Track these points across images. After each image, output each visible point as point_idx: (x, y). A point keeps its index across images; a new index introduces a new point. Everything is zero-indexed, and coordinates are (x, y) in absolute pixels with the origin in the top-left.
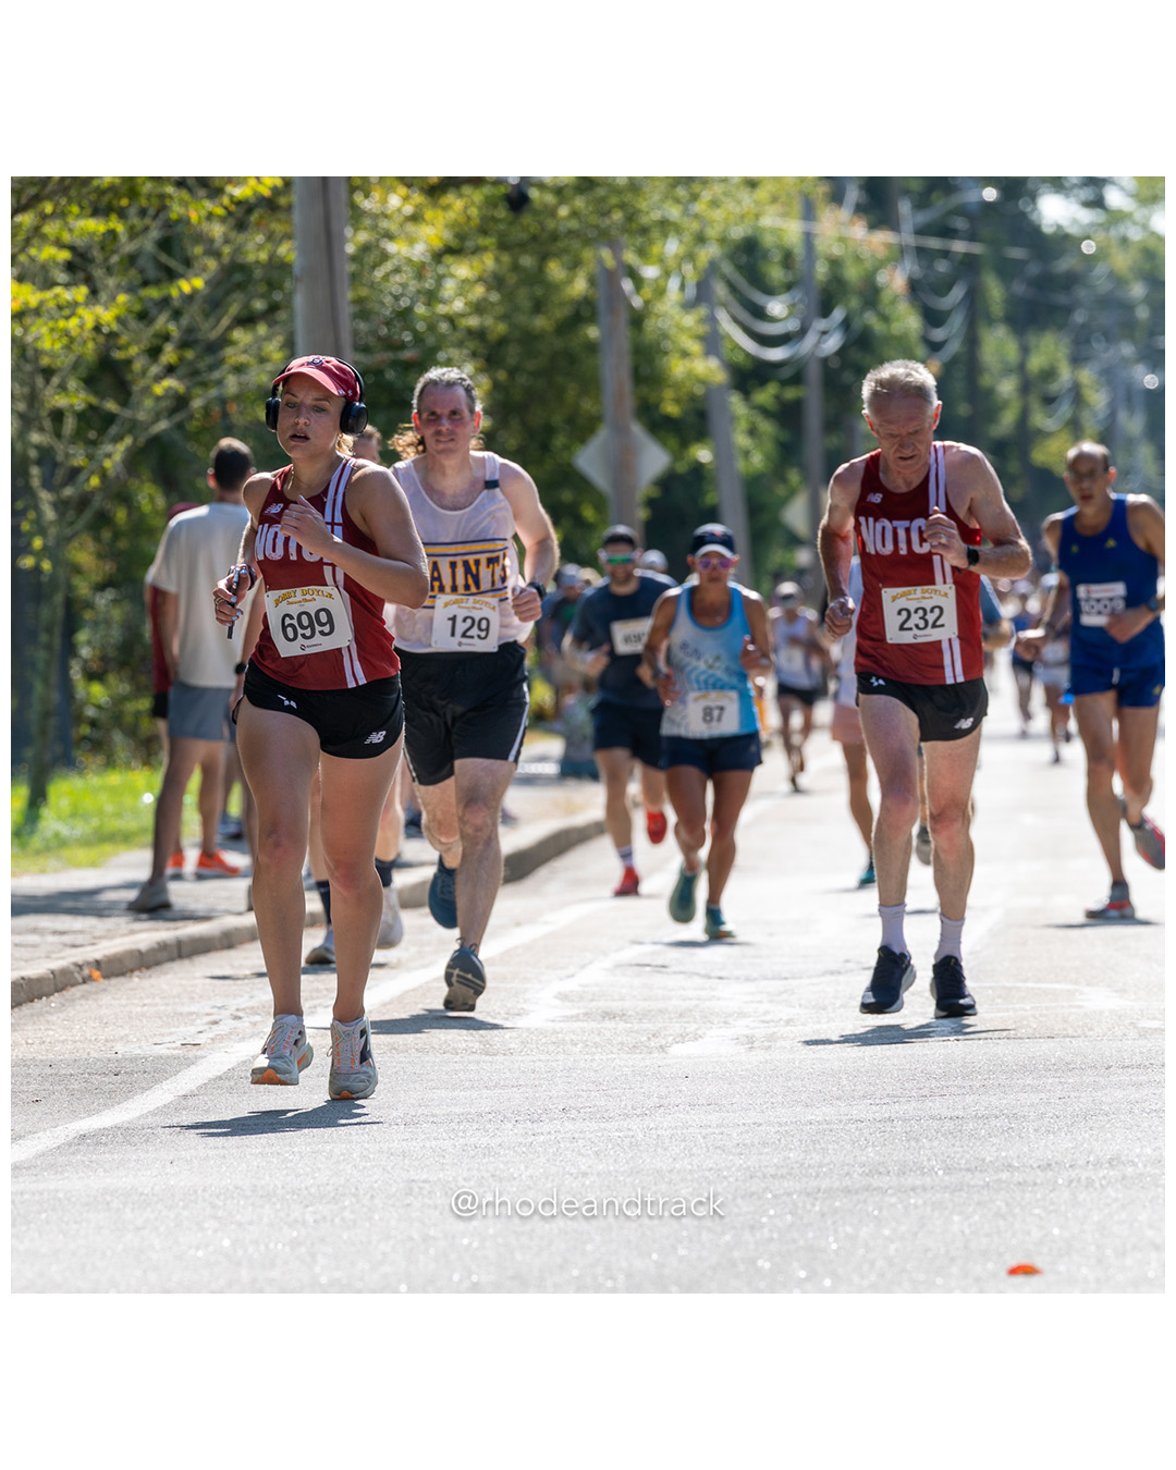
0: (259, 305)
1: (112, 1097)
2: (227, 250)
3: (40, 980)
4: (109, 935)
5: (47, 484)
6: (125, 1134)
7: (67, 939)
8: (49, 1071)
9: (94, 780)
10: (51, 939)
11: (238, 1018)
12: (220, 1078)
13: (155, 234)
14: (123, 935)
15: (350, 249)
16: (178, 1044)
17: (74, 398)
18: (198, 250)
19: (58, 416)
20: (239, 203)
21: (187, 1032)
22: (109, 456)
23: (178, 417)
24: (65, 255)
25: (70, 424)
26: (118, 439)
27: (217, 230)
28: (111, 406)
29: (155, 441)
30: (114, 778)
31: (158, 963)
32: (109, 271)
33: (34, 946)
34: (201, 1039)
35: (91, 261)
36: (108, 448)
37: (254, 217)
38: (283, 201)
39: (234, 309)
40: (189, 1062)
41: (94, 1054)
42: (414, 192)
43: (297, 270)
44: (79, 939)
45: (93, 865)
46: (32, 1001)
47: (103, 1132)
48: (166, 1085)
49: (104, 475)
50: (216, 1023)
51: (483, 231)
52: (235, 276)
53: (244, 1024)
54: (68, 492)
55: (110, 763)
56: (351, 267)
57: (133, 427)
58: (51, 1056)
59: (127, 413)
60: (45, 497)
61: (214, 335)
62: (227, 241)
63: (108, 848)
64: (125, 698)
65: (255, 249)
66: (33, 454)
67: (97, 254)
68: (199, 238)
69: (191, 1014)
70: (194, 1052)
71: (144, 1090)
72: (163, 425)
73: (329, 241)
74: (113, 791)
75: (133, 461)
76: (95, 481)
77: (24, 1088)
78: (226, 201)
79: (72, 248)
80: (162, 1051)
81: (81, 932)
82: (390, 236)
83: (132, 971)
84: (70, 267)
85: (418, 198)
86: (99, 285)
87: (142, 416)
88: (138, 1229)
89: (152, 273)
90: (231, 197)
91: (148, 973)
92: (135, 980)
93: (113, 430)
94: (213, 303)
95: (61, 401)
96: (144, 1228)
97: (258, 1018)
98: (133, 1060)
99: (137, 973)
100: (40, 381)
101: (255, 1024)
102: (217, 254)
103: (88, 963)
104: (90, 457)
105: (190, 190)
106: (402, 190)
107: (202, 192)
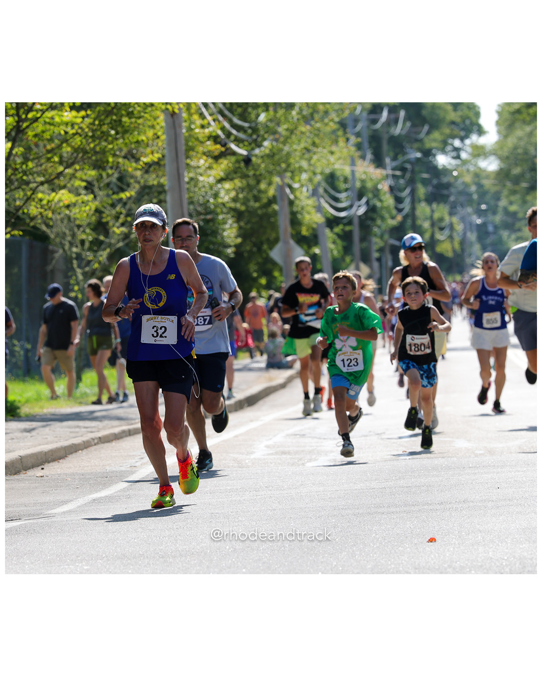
1: (105, 485)
2: (142, 181)
3: (79, 445)
4: (104, 428)
5: (79, 267)
7: (89, 430)
8: (82, 477)
10: (83, 430)
13: (116, 175)
15: (186, 179)
16: (129, 466)
17: (88, 236)
18: (132, 181)
19: (83, 242)
20: (146, 164)
21: (131, 461)
22: (101, 256)
23: (126, 241)
24: (84, 184)
25: (87, 245)
26: (105, 249)
27: (138, 173)
28: (102, 238)
29: (118, 250)
31: (122, 438)
32: (100, 189)
33: (77, 432)
34: (137, 464)
35: (94, 186)
36: (101, 253)
37: (152, 169)
38: (162, 163)
40: (132, 473)
41: (99, 471)
42: (209, 158)
43: (166, 188)
44: (93, 430)
47: (101, 498)
49: (100, 263)
50: (142, 458)
51: (236, 173)
52: (146, 189)
54: (87, 269)
56: (187, 186)
57: (110, 245)
58: (83, 471)
59: (107, 240)
60: (79, 271)
62: (142, 177)
65: (152, 180)
66: (74, 256)
67: (95, 183)
68: (132, 176)
69: (133, 455)
70: (134, 469)
71: (116, 483)
72: (121, 244)
73: (179, 176)
75: (110, 258)
76: (97, 265)
77: (73, 483)
78: (141, 163)
79: (86, 181)
80: (123, 469)
81: (94, 427)
82: (200, 175)
83: (112, 440)
84: (86, 188)
85: (211, 161)
86: (97, 194)
87: (113, 241)
89: (116, 189)
90: (143, 162)
91: (118, 441)
92: (114, 443)
93: (103, 246)
95: (84, 237)
96: (116, 532)
98: (112, 472)
99: (114, 441)
100: (76, 229)
102: (139, 182)
103: (96, 438)
104: (95, 256)
105: (128, 159)
106: (205, 158)
107: (133, 160)
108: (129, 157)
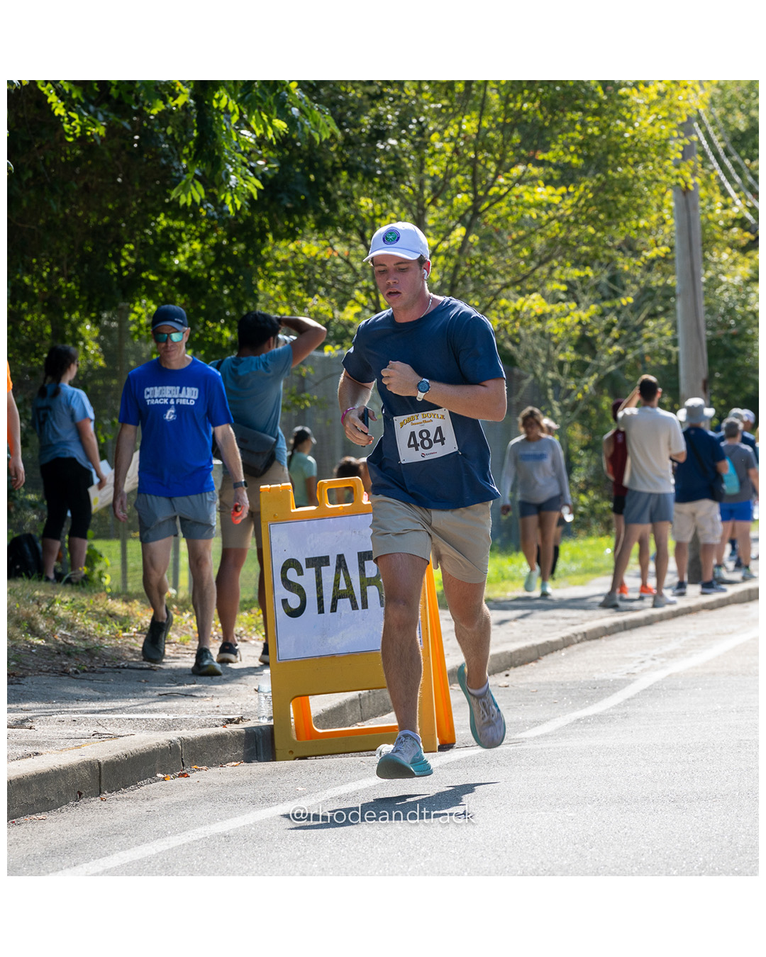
0: (660, 309)
1: (593, 699)
2: (642, 281)
3: (556, 643)
4: (590, 619)
5: (556, 398)
6: (599, 718)
7: (569, 621)
8: (561, 687)
9: (581, 542)
10: (562, 621)
11: (654, 660)
12: (646, 690)
13: (607, 274)
14: (597, 619)
15: (703, 280)
16: (625, 673)
17: (569, 355)
18: (628, 281)
19: (561, 364)
20: (648, 260)
21: (629, 667)
22: (586, 383)
23: (620, 364)
24: (564, 288)
25: (567, 368)
26: (591, 375)
27: (638, 273)
28: (587, 359)
29: (609, 375)
30: (592, 541)
31: (614, 633)
32: (584, 292)
33: (553, 625)
34: (636, 671)
35: (576, 288)
36: (586, 379)
37: (656, 265)
38: (670, 258)
39: (646, 311)
40: (629, 682)
41: (584, 679)
42: (734, 251)
43: (677, 291)
44: (575, 621)
45: (582, 584)
46: (552, 652)
47: (588, 717)
48: (619, 693)
49: (584, 393)
50: (643, 662)
52: (647, 294)
53: (657, 663)
54: (567, 401)
55: (589, 535)
56: (704, 289)
57: (598, 369)
58: (562, 680)
59: (595, 362)
60: (555, 403)
61: (637, 323)
62: (642, 277)
63: (588, 576)
64: (596, 502)
65: (656, 280)
66: (549, 383)
67: (578, 284)
68: (628, 275)
69: (630, 658)
70: (633, 677)
71: (608, 696)
72: (613, 368)
73: (693, 276)
74: (592, 547)
75: (599, 385)
76: (580, 396)
77: (550, 696)
78: (642, 259)
79: (567, 283)
80: (617, 676)
81: (576, 618)
82: (723, 273)
83: (601, 637)
84: (566, 293)
85: (736, 254)
86: (580, 299)
87: (602, 364)
88: (606, 766)
89: (606, 293)
90: (645, 257)
91: (609, 637)
92: (604, 640)
93: (588, 370)
94: (636, 308)
95: (561, 357)
96: (609, 765)
97: (663, 660)
98: (603, 681)
99: (604, 638)
100: (552, 348)
101: (662, 662)
102: (638, 283)
103: (580, 634)
104: (577, 384)
105: (624, 252)
106: (729, 250)
107: (629, 253)
108: (624, 248)
